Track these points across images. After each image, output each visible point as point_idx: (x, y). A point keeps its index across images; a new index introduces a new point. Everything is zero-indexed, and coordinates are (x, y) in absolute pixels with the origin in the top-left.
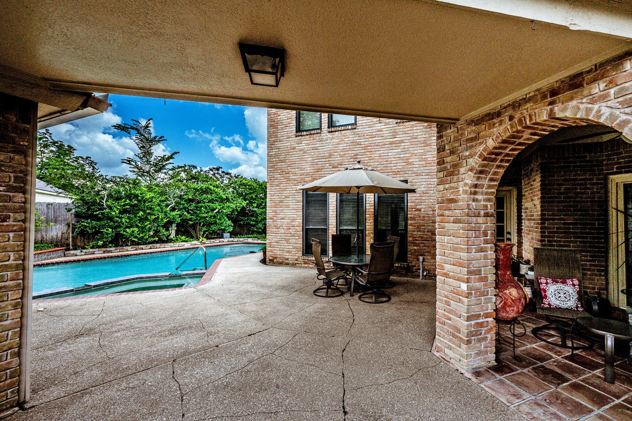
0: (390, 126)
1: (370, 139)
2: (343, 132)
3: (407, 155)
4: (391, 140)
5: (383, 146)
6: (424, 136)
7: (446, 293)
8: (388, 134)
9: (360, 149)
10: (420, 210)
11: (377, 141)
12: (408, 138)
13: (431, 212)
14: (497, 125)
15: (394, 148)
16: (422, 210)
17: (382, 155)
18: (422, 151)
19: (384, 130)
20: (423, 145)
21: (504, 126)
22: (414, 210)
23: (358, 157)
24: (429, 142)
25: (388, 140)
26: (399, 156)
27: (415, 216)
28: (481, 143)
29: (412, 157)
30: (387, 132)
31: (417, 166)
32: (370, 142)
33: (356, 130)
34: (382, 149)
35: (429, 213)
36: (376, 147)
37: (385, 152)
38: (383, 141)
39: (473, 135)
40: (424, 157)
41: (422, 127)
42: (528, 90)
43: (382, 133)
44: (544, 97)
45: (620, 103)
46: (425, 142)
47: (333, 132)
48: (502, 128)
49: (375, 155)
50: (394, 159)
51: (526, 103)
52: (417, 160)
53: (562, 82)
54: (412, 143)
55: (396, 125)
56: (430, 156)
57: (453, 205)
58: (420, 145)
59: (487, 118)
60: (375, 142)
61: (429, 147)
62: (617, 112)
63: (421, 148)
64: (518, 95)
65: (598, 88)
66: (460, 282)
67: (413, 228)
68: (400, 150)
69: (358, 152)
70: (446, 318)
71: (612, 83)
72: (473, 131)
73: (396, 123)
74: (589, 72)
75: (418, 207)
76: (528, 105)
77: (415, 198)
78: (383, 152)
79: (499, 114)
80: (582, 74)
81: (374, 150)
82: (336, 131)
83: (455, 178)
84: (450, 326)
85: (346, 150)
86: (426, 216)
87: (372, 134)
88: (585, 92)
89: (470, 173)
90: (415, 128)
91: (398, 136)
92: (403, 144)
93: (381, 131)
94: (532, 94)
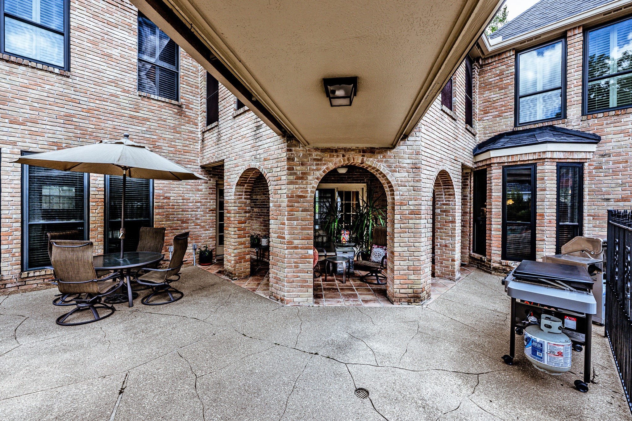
0: (130, 96)
1: (98, 102)
2: (40, 72)
3: (155, 137)
4: (132, 113)
5: (120, 117)
6: (174, 122)
7: (295, 260)
8: (128, 105)
9: (80, 109)
10: (169, 198)
11: (110, 108)
12: (156, 118)
13: (181, 201)
14: (335, 157)
15: (136, 124)
16: (172, 198)
17: (118, 128)
18: (172, 137)
19: (121, 97)
20: (172, 131)
21: (339, 159)
22: (162, 198)
23: (74, 119)
24: (178, 129)
25: (128, 112)
26: (144, 135)
27: (164, 205)
28: (325, 164)
29: (160, 141)
30: (127, 102)
31: (165, 151)
32: (97, 106)
33: (70, 80)
34: (117, 120)
35: (179, 201)
36: (108, 115)
37: (123, 125)
38: (120, 110)
39: (319, 158)
40: (173, 143)
41: (172, 112)
42: (353, 146)
43: (118, 99)
44: (360, 152)
45: (387, 165)
46: (174, 128)
47: (13, 62)
48: (338, 159)
49: (107, 125)
50: (137, 137)
51: (351, 151)
52: (167, 145)
53: (367, 148)
54: (160, 125)
55: (140, 98)
56: (181, 144)
57: (301, 199)
58: (170, 130)
59: (329, 151)
60: (107, 107)
61: (179, 135)
62: (386, 168)
63: (170, 134)
64: (348, 146)
65: (380, 157)
66: (307, 250)
67: (161, 217)
68: (144, 129)
69: (74, 112)
70: (295, 277)
71: (384, 157)
72: (320, 156)
73: (140, 96)
74: (377, 149)
75: (167, 195)
76: (352, 153)
77: (163, 185)
78: (119, 124)
79: (336, 151)
80: (374, 148)
81: (103, 118)
82: (20, 64)
83: (304, 182)
84: (299, 281)
85: (47, 103)
86: (175, 204)
87: (101, 95)
88: (376, 157)
89: (316, 180)
90: (163, 110)
91: (141, 111)
92: (148, 123)
93: (117, 97)
94: (354, 148)
